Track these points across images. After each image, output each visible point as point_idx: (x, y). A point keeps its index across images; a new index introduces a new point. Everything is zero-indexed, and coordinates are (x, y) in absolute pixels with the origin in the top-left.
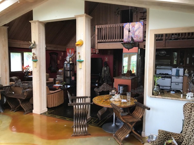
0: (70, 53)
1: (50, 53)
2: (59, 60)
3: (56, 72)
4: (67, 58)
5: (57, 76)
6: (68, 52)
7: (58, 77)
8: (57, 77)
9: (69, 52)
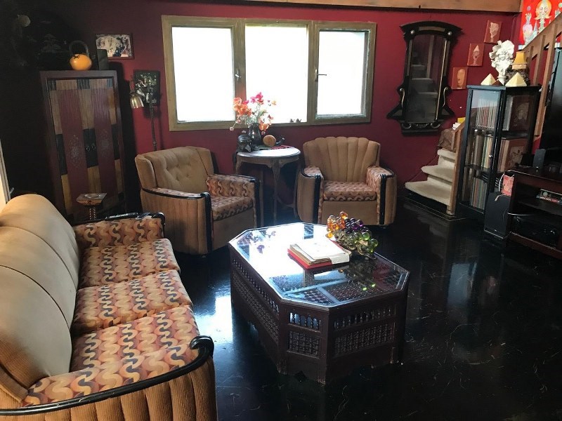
0: (542, 22)
1: (406, 29)
2: (462, 65)
3: (438, 133)
4: (499, 52)
5: (441, 152)
6: (529, 17)
7: (445, 158)
8: (440, 160)
9: (534, 15)
